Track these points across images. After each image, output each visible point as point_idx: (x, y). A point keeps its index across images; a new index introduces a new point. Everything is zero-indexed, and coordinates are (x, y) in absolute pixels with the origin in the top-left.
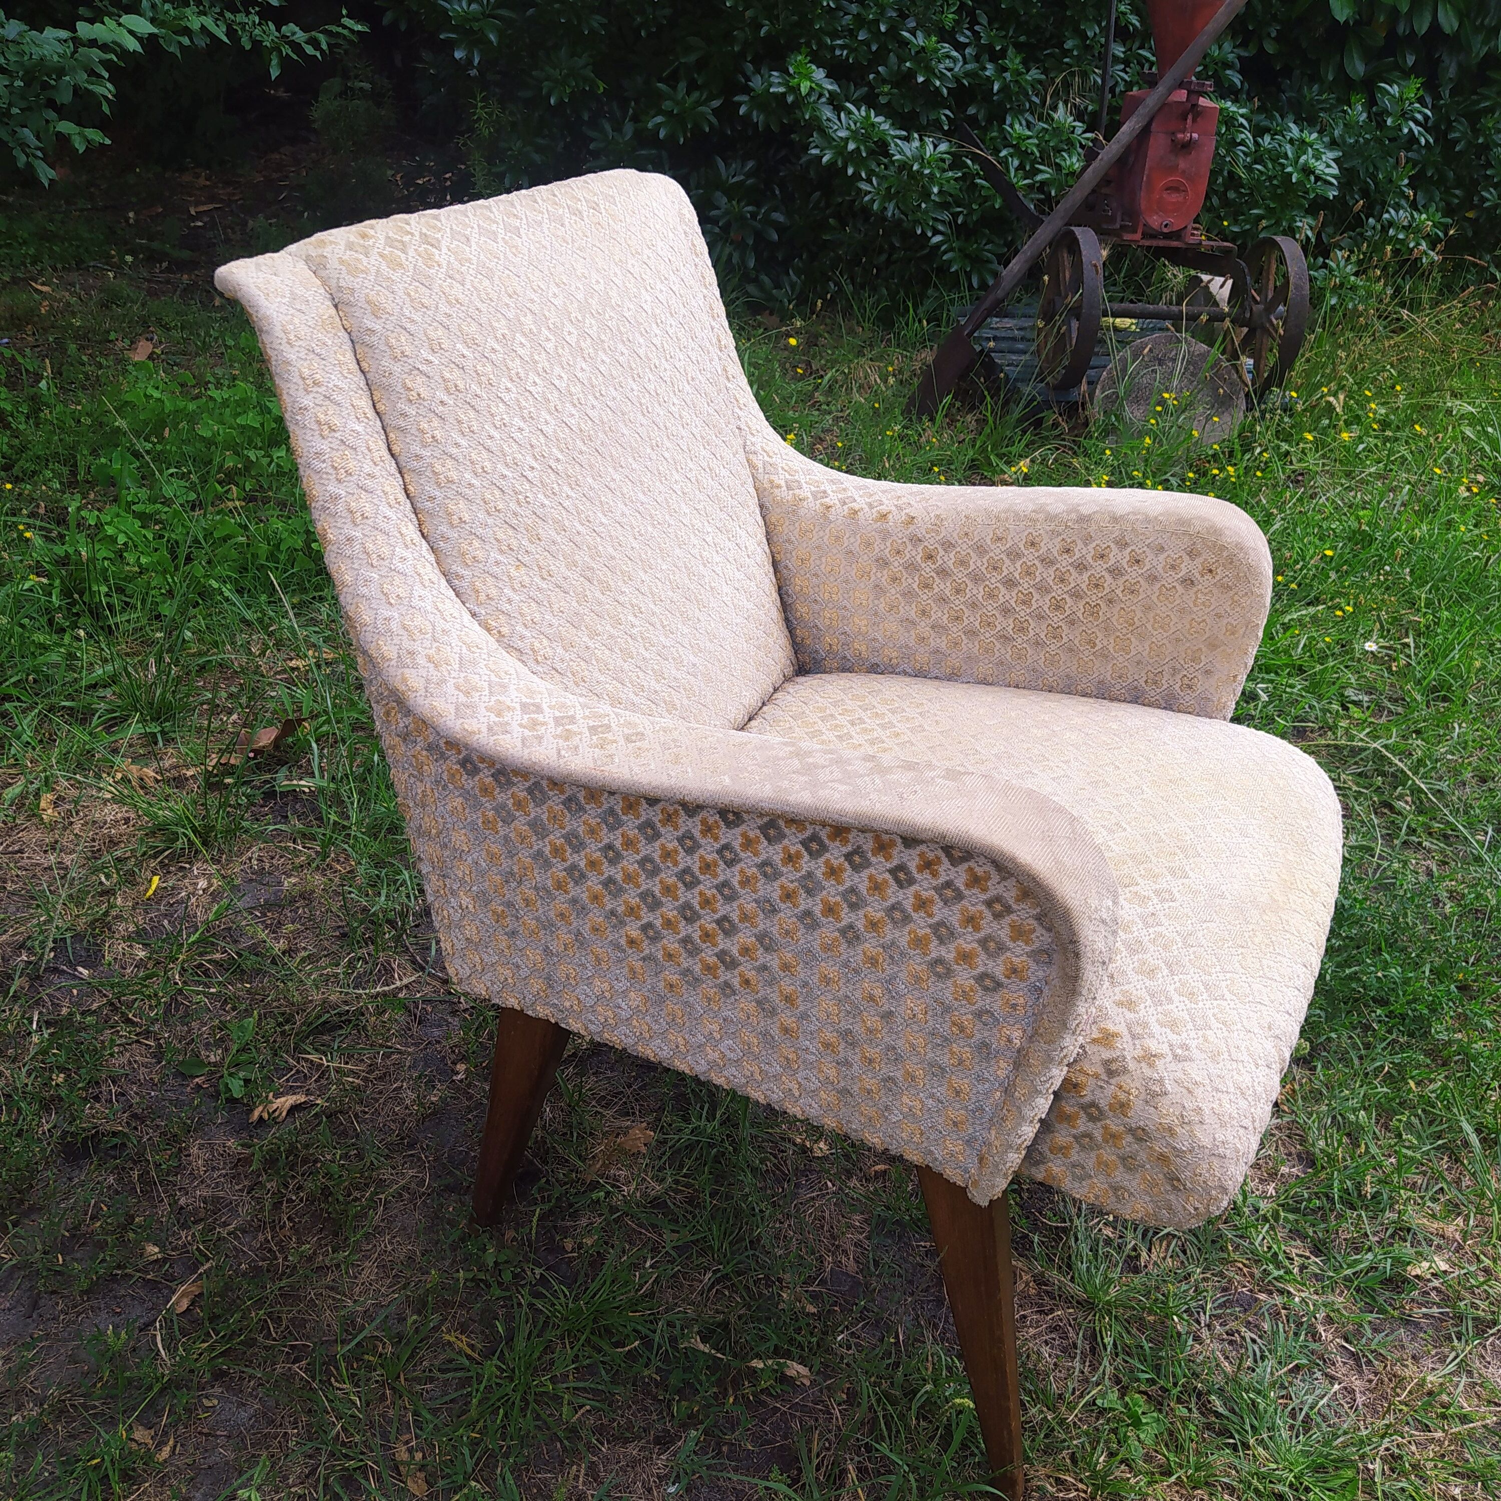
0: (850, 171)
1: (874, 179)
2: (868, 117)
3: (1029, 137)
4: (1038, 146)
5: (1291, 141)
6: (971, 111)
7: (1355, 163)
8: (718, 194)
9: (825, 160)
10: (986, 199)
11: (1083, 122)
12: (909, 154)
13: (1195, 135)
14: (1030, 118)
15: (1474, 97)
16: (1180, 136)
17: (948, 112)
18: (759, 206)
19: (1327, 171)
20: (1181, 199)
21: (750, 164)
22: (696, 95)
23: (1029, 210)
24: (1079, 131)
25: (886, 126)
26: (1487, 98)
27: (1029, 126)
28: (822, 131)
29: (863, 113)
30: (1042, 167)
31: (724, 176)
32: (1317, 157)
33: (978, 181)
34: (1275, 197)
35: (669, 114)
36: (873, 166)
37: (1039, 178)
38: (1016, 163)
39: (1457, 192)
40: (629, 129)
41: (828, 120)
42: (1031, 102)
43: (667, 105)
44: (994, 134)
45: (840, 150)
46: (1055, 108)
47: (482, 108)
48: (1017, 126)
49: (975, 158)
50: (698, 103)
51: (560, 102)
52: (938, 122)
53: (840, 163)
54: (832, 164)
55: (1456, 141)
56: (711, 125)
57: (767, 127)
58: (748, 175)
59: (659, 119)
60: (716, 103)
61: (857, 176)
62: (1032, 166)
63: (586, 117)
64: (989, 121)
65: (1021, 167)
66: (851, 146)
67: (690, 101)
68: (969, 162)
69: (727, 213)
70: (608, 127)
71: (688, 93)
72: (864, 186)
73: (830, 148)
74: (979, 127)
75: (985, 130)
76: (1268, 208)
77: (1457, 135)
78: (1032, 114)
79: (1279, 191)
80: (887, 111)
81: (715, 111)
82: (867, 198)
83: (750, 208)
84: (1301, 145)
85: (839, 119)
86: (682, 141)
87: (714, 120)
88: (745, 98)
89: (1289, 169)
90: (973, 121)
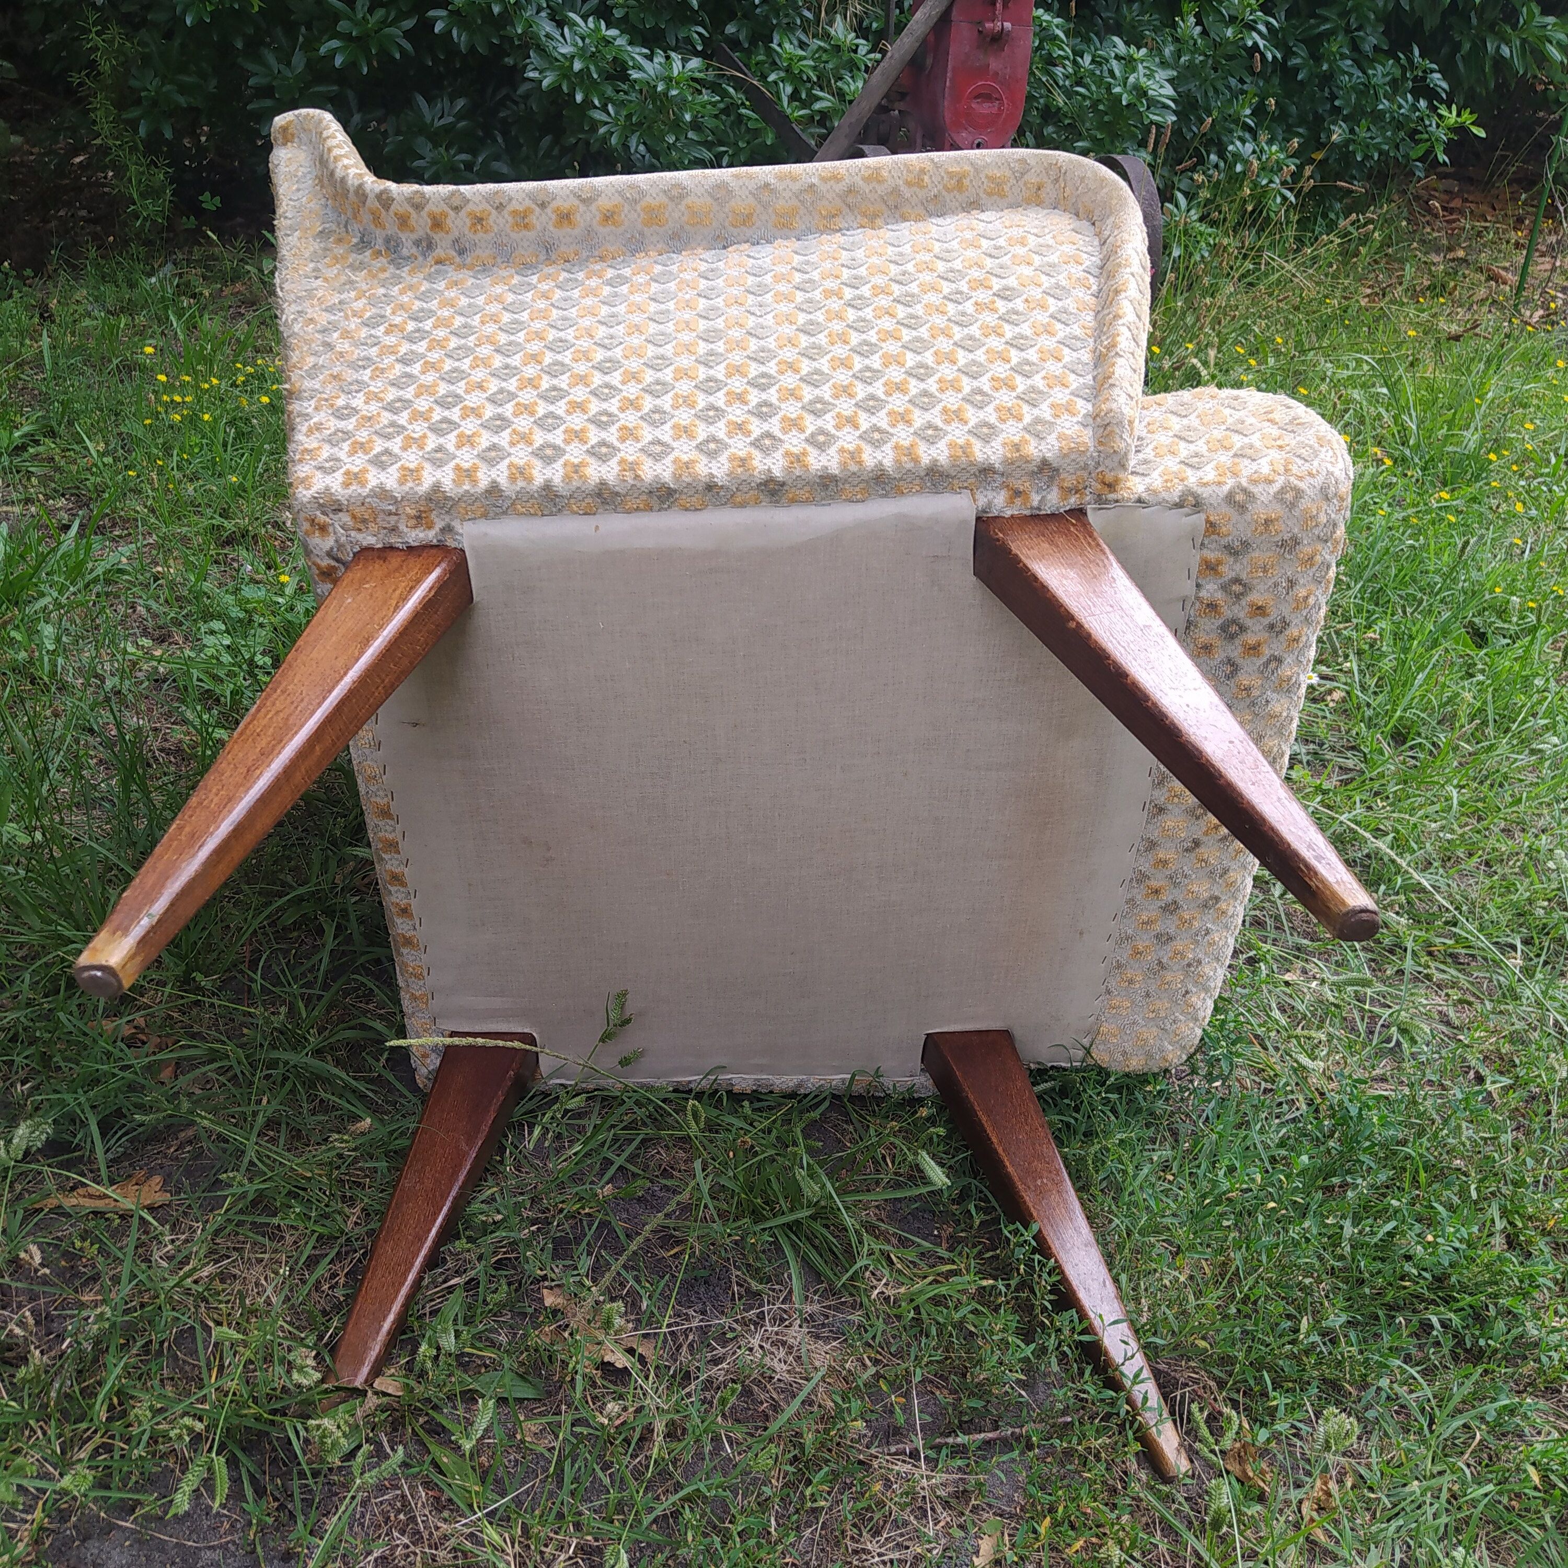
0: (579, 98)
1: (610, 107)
2: (597, 29)
3: (805, 58)
4: (814, 68)
5: (1118, 57)
6: (730, 29)
7: (1192, 86)
8: (421, 140)
9: (545, 83)
10: (756, 133)
11: (867, 39)
12: (652, 73)
13: (1007, 25)
14: (803, 38)
15: (1312, 21)
16: (989, 25)
17: (700, 30)
18: (474, 153)
19: (1162, 91)
20: (995, 110)
21: (461, 103)
22: (380, 13)
23: (808, 145)
24: (862, 50)
25: (621, 41)
26: (1326, 20)
27: (802, 45)
28: (542, 50)
29: (591, 25)
30: (821, 94)
31: (428, 119)
32: (1149, 76)
33: (743, 111)
34: (1102, 126)
35: (347, 37)
36: (609, 92)
37: (817, 106)
38: (789, 89)
39: (1301, 130)
40: (299, 61)
41: (548, 36)
42: (802, 17)
43: (343, 26)
44: (761, 58)
45: (566, 73)
46: (831, 23)
47: (98, 34)
48: (787, 45)
49: (739, 84)
50: (384, 23)
51: (200, 23)
52: (688, 40)
53: (565, 88)
54: (556, 89)
55: (1296, 70)
56: (402, 51)
57: (472, 49)
58: (460, 117)
59: (334, 44)
60: (409, 24)
61: (588, 104)
62: (809, 94)
63: (239, 45)
64: (753, 41)
65: (794, 96)
66: (577, 66)
67: (373, 20)
68: (731, 90)
69: (434, 163)
70: (271, 59)
71: (371, 11)
72: (598, 115)
73: (553, 70)
74: (743, 50)
75: (748, 53)
76: (1094, 140)
77: (1298, 61)
78: (804, 31)
79: (1106, 119)
80: (624, 24)
81: (407, 34)
82: (602, 130)
83: (464, 156)
84: (1129, 63)
85: (563, 35)
86: (365, 70)
87: (408, 46)
88: (442, 13)
89: (1117, 90)
90: (734, 43)
